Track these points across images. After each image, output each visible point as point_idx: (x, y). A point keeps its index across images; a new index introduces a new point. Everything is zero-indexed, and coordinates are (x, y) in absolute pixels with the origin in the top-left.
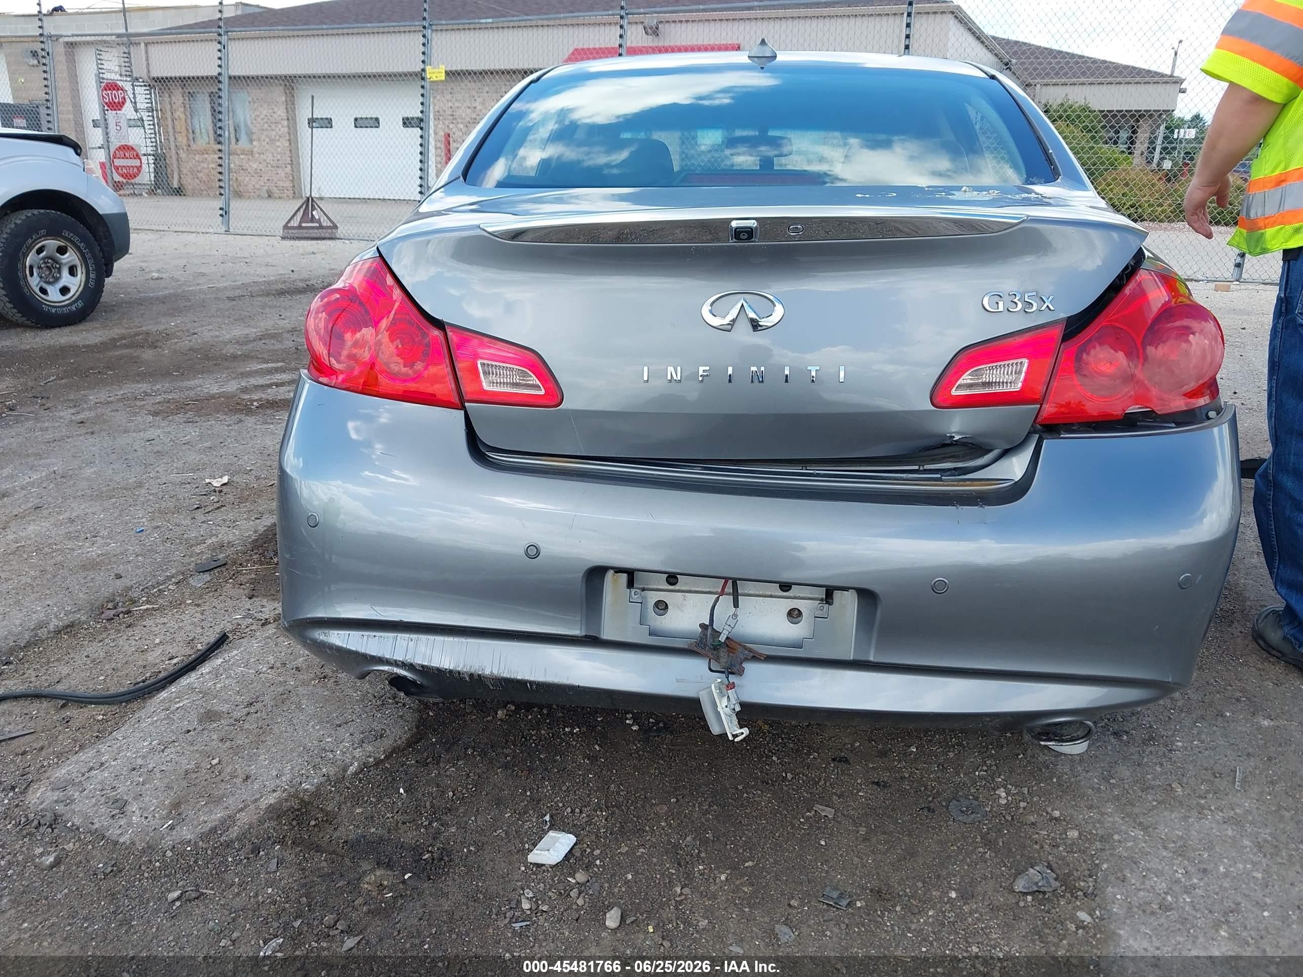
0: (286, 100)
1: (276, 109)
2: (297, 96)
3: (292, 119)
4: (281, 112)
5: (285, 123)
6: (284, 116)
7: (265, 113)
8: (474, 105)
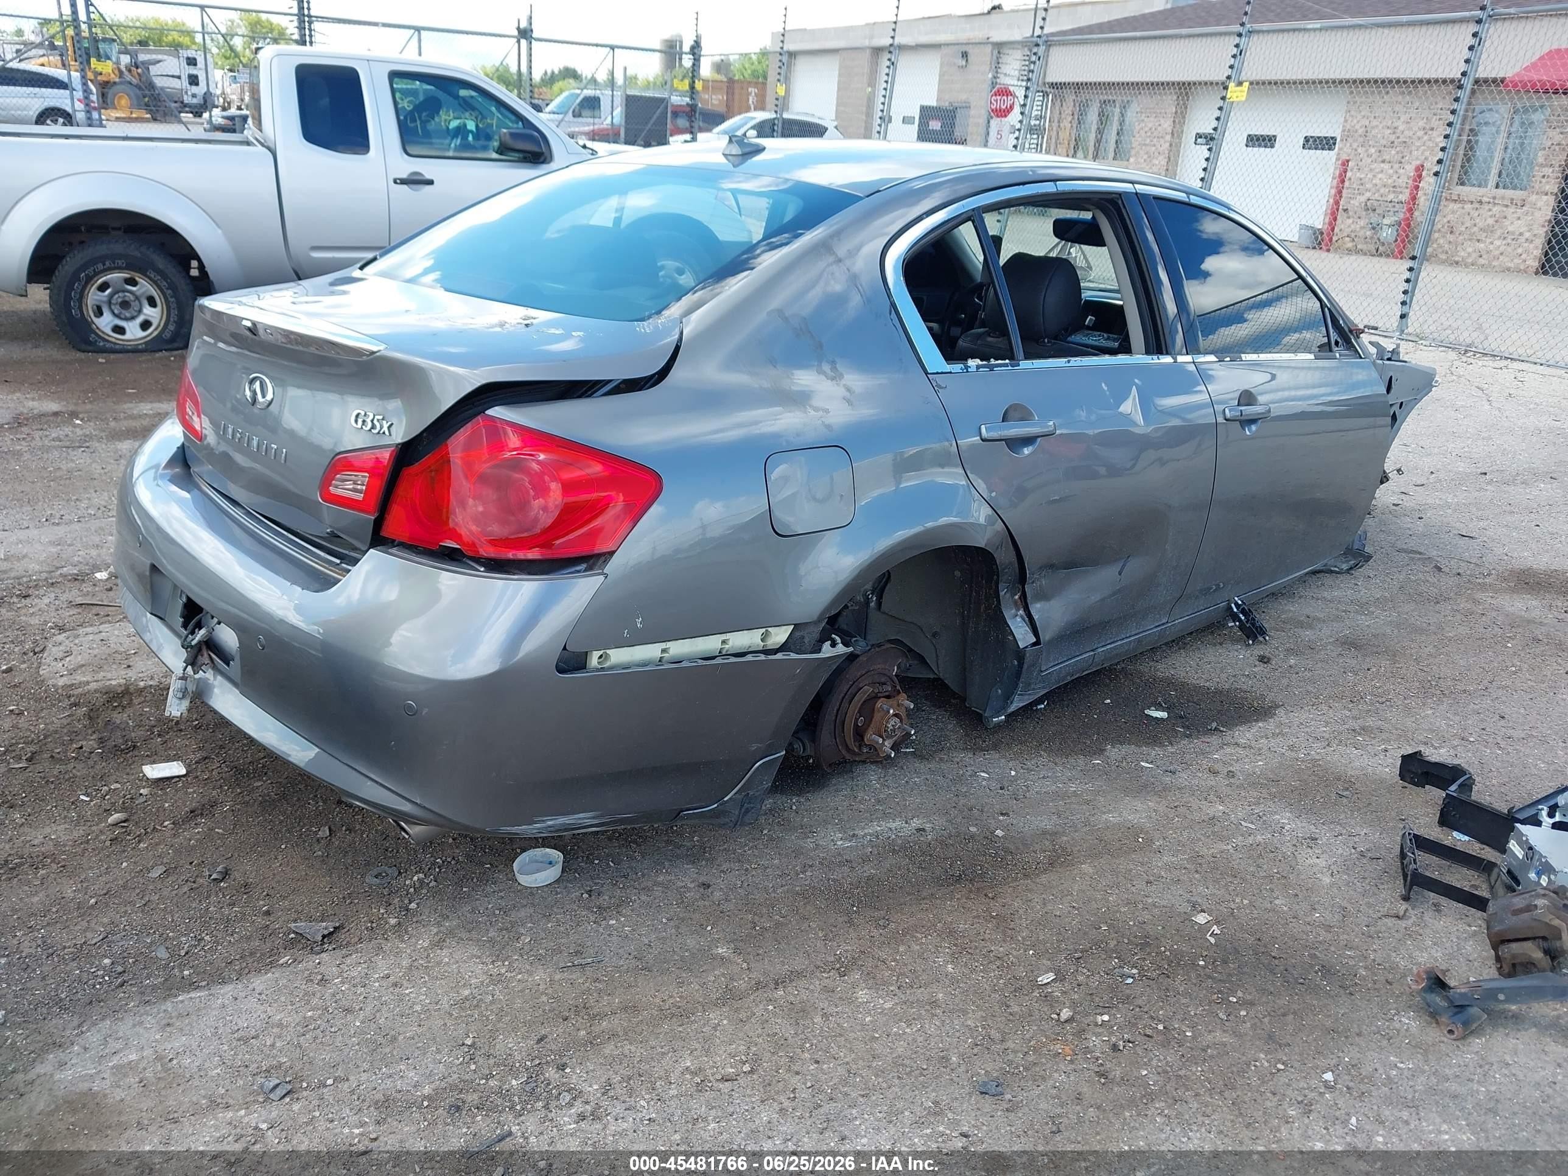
0: (1176, 113)
1: (1162, 121)
2: (1191, 107)
3: (1177, 134)
4: (1167, 125)
5: (1168, 137)
6: (1169, 130)
7: (1150, 125)
8: (1395, 125)
